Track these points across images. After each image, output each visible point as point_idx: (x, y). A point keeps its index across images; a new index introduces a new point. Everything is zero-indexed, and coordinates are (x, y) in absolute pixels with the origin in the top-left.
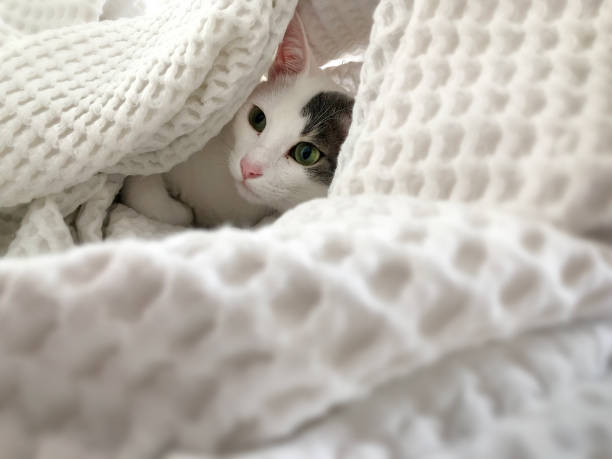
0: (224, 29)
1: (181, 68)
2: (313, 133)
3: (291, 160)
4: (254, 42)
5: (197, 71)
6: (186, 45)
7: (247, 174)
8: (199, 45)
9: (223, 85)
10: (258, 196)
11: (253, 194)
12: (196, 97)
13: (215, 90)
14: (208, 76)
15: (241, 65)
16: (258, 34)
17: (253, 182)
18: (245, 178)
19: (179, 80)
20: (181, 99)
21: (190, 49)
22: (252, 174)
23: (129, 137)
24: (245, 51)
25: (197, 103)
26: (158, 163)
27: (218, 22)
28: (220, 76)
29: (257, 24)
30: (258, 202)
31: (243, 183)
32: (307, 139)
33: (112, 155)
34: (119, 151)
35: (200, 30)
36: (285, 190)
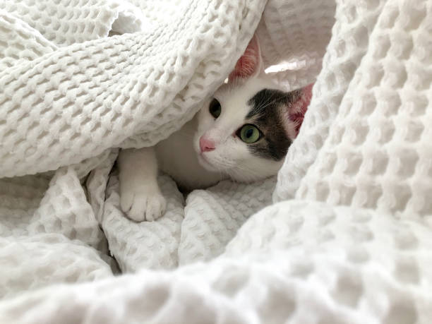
0: (205, 47)
1: (171, 75)
2: (255, 117)
3: (237, 139)
4: (225, 57)
5: (183, 77)
6: (176, 58)
7: (204, 148)
8: (185, 59)
9: (200, 87)
10: (212, 165)
11: (209, 164)
12: (180, 96)
13: (194, 91)
14: (190, 81)
15: (213, 73)
16: (228, 50)
17: (209, 154)
18: (202, 151)
19: (169, 85)
20: (170, 98)
21: (178, 62)
22: (207, 148)
23: (131, 125)
24: (218, 63)
25: (181, 100)
26: (147, 140)
27: (200, 42)
28: (199, 81)
29: (228, 43)
30: (213, 170)
31: (201, 154)
32: (250, 121)
33: (118, 137)
34: (124, 135)
35: (186, 48)
36: (232, 162)
